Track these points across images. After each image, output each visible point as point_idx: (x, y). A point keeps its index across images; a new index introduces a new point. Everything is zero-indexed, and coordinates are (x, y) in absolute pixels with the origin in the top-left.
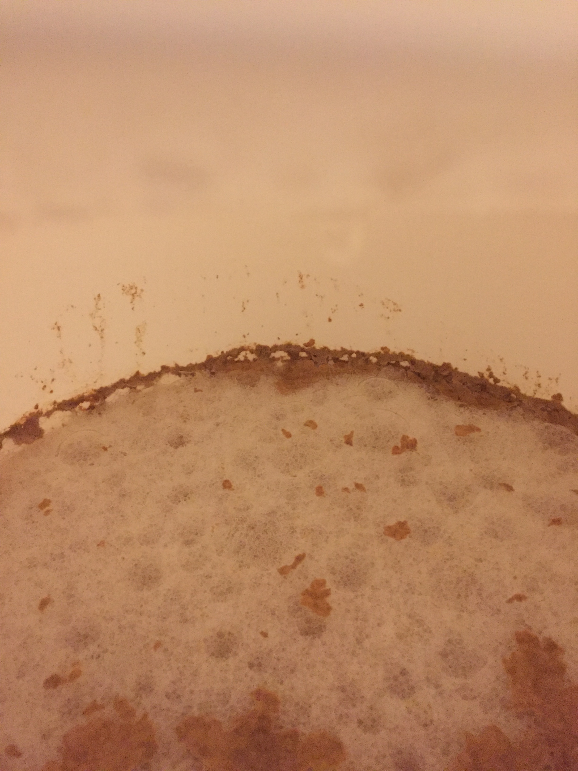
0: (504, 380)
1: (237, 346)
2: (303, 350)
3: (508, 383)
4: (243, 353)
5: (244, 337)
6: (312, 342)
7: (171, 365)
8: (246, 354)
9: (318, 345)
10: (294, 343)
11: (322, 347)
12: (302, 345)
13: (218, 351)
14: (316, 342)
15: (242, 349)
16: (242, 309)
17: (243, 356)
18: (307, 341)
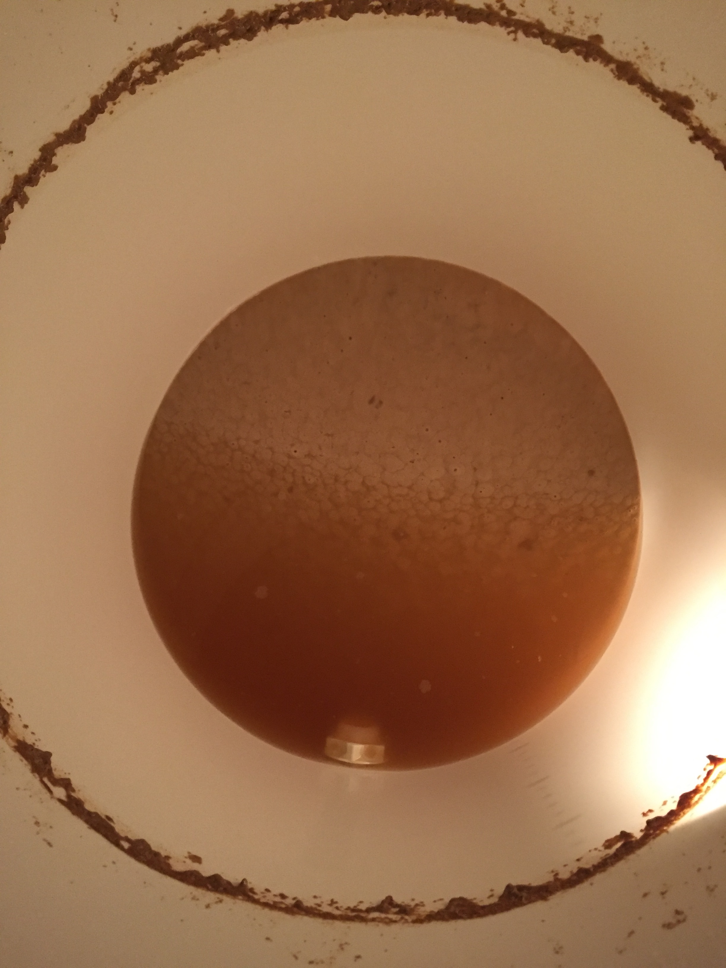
0: (522, 14)
1: (125, 64)
2: (219, 27)
3: (527, 17)
4: (137, 68)
5: (131, 49)
6: (230, 12)
7: (51, 138)
8: (142, 67)
9: (240, 13)
10: (203, 24)
11: (246, 13)
12: (216, 22)
13: (102, 85)
14: (236, 11)
15: (133, 65)
16: (113, 18)
17: (139, 72)
18: (221, 13)
